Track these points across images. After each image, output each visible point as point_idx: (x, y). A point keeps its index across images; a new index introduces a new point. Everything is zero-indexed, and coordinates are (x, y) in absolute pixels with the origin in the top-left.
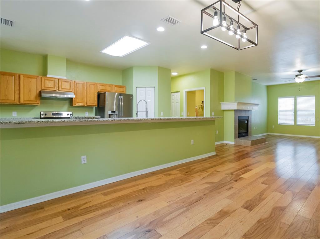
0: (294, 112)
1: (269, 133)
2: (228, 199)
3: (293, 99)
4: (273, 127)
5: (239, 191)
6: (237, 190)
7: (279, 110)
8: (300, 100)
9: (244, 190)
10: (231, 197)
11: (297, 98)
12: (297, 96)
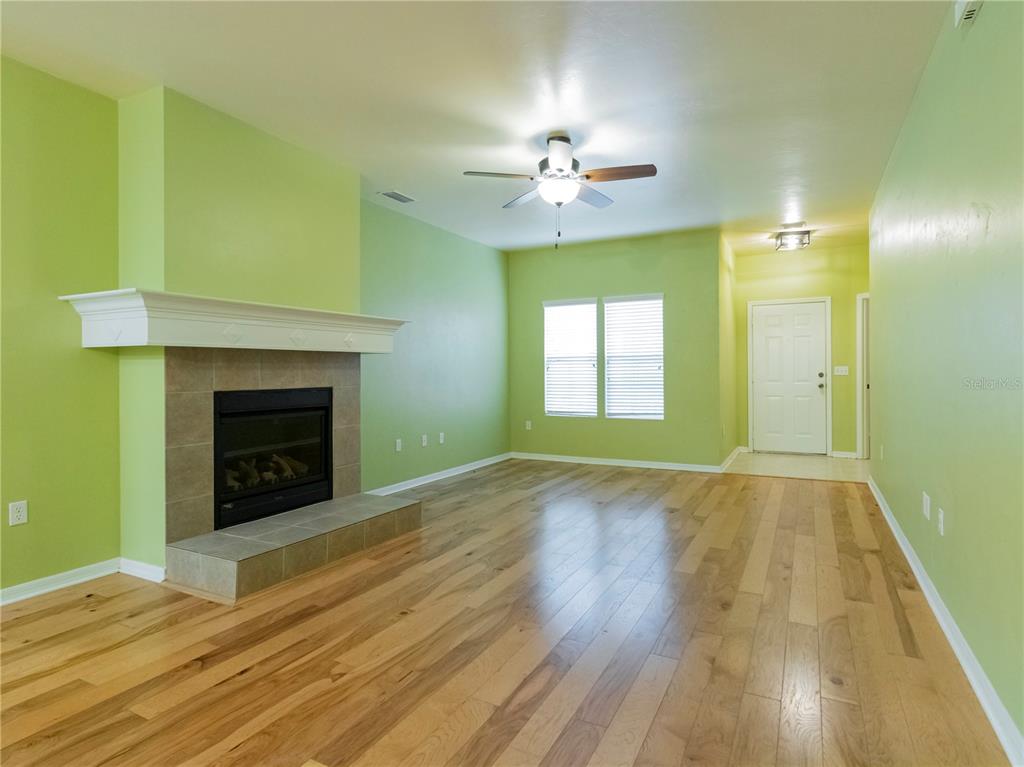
0: (595, 363)
1: (513, 455)
3: (592, 309)
4: (529, 425)
7: (546, 356)
8: (617, 311)
11: (606, 305)
12: (604, 298)
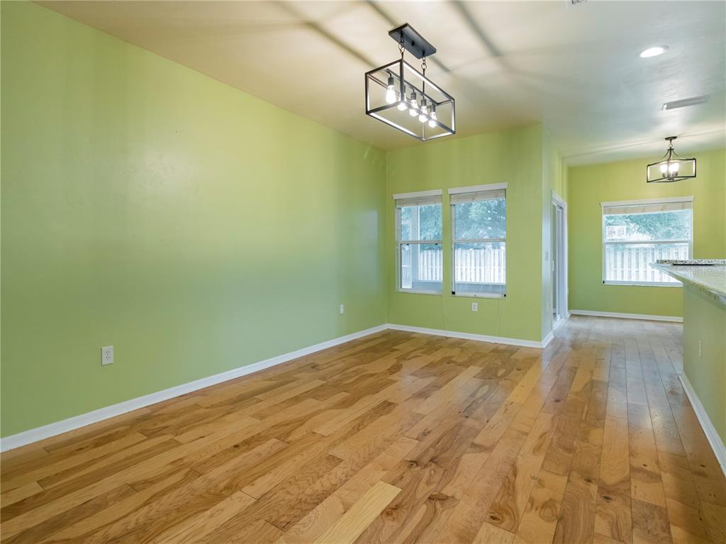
2: (420, 414)
5: (402, 432)
6: (407, 434)
9: (391, 436)
10: (418, 417)
